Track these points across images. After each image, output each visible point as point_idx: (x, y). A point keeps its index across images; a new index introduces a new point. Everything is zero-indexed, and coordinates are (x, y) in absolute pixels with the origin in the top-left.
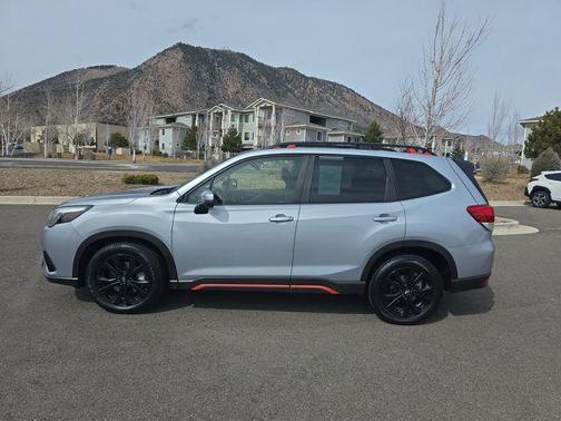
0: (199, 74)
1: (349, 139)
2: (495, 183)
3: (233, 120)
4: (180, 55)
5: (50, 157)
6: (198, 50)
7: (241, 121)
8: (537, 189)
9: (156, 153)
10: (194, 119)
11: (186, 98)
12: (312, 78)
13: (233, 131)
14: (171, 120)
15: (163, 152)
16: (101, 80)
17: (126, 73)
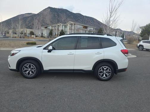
0: (54, 15)
1: (94, 32)
2: (130, 44)
3: (62, 28)
4: (49, 10)
5: (13, 38)
6: (54, 9)
7: (64, 28)
8: (140, 45)
9: (42, 36)
10: (52, 27)
11: (51, 22)
12: (85, 16)
13: (62, 31)
14: (46, 28)
15: (44, 36)
16: (28, 17)
17: (35, 15)
